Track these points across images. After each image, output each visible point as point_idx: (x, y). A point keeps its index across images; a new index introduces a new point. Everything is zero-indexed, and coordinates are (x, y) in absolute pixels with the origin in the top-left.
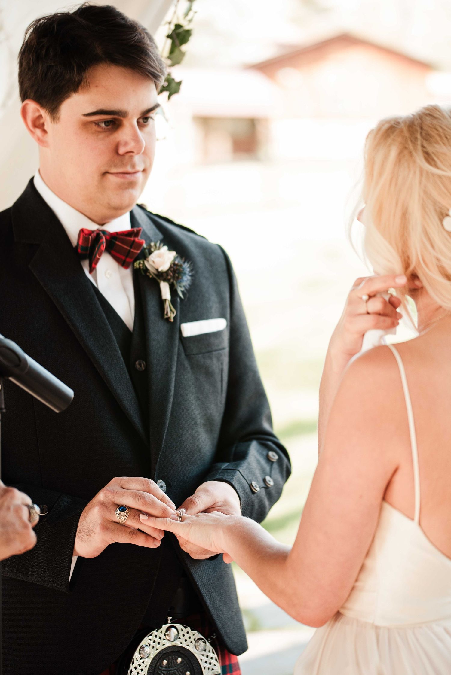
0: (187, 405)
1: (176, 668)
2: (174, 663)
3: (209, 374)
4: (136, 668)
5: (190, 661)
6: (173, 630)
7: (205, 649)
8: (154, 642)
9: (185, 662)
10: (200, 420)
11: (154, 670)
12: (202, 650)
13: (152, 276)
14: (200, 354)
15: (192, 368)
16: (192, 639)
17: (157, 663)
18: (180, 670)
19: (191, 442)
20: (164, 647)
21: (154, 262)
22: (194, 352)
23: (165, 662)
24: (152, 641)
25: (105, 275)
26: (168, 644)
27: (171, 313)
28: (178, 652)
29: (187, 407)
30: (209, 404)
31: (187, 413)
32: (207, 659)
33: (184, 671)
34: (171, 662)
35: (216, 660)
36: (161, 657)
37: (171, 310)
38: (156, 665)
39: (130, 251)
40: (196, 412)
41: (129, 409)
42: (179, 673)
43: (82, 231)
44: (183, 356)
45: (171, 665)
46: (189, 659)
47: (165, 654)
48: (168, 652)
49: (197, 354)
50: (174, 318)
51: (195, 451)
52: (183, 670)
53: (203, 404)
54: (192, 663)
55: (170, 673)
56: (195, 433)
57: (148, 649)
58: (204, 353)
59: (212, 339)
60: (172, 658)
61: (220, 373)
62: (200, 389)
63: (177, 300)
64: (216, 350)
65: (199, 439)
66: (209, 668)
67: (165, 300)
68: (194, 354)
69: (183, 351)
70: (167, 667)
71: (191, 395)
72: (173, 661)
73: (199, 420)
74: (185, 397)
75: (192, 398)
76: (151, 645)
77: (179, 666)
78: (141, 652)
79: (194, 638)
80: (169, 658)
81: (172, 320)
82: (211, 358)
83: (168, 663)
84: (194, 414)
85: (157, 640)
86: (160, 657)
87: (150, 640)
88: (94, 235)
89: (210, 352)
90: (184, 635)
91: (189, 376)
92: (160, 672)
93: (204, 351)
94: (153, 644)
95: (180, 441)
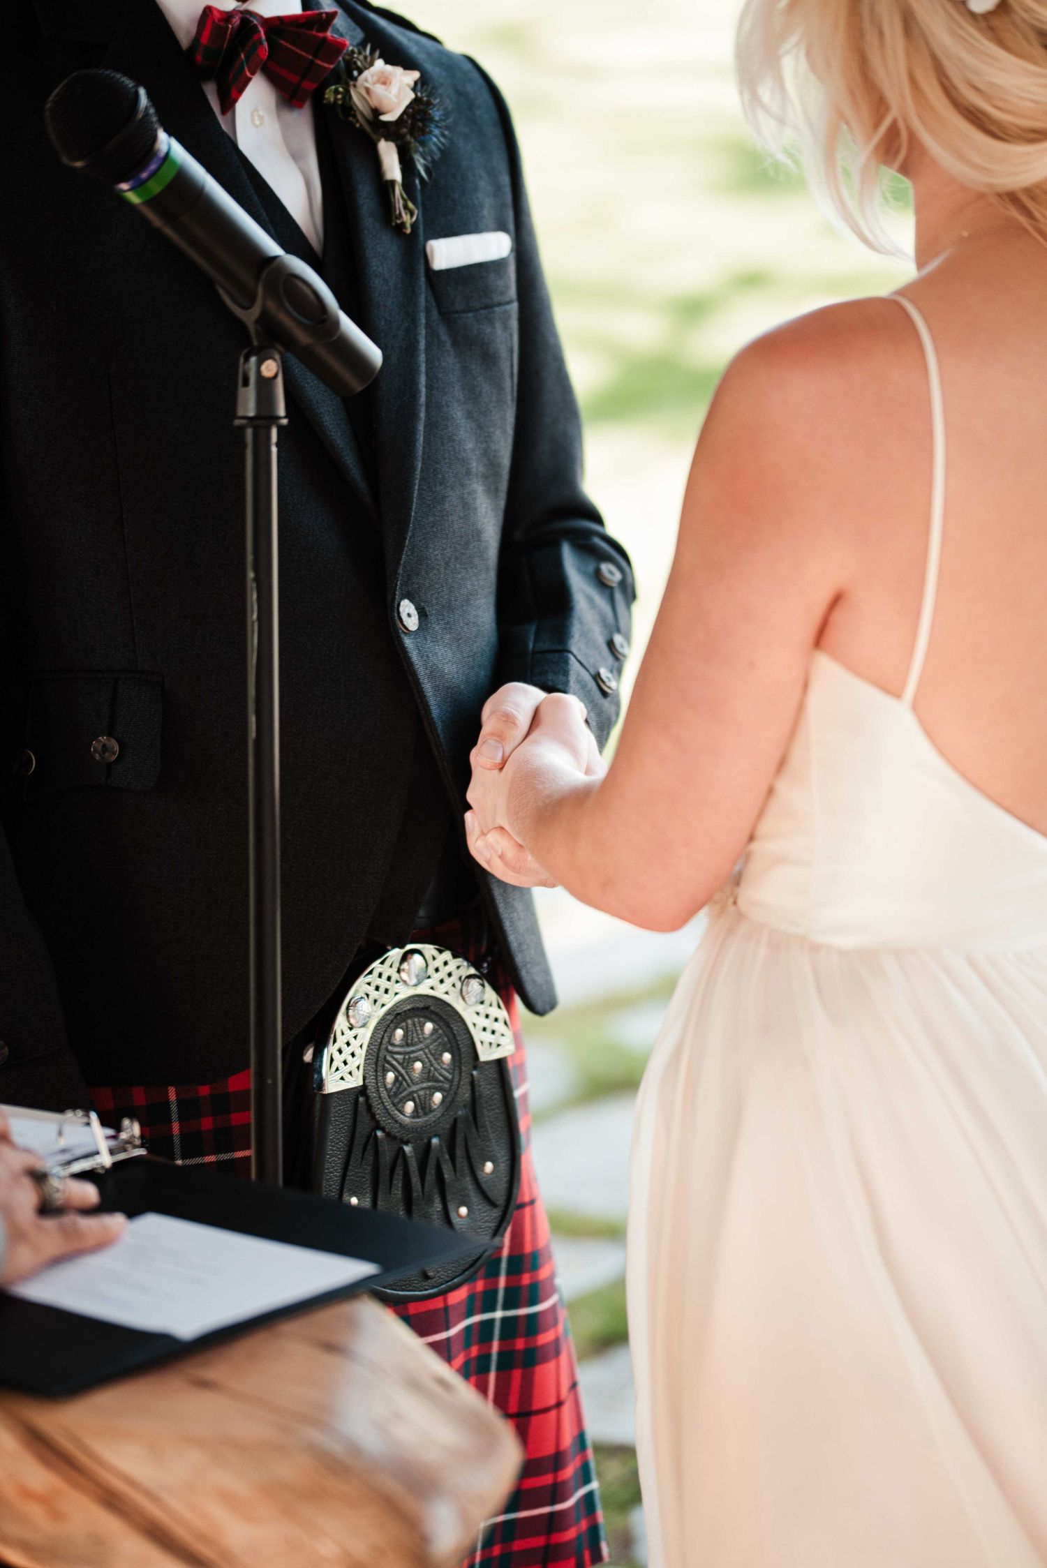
0: (450, 429)
1: (421, 1046)
2: (418, 1035)
3: (488, 358)
4: (340, 1051)
5: (451, 1028)
6: (417, 958)
7: (482, 1000)
8: (377, 988)
9: (440, 1032)
10: (476, 466)
11: (378, 1054)
12: (476, 1002)
13: (361, 125)
14: (470, 311)
15: (455, 344)
16: (454, 979)
17: (383, 1036)
18: (430, 1051)
19: (462, 515)
20: (399, 998)
21: (368, 90)
22: (458, 307)
23: (399, 1033)
24: (372, 988)
25: (253, 120)
26: (405, 993)
27: (406, 214)
28: (427, 1008)
29: (450, 434)
30: (491, 430)
31: (450, 449)
32: (486, 1023)
33: (439, 1053)
34: (412, 1034)
35: (506, 1023)
36: (392, 1021)
37: (406, 207)
38: (381, 1043)
39: (312, 62)
40: (468, 444)
41: (333, 434)
42: (428, 1058)
43: (208, 10)
44: (435, 314)
45: (412, 1040)
46: (448, 1026)
47: (398, 1014)
48: (405, 1011)
49: (463, 312)
50: (414, 226)
51: (471, 537)
52: (437, 1049)
53: (480, 427)
54: (456, 1032)
55: (409, 1058)
56: (469, 494)
57: (365, 1007)
58: (477, 310)
59: (492, 276)
60: (414, 1025)
61: (509, 358)
62: (473, 395)
63: (414, 182)
64: (499, 304)
65: (476, 509)
66: (491, 1044)
67: (393, 182)
68: (457, 312)
69: (434, 304)
70: (404, 1044)
71: (456, 405)
72: (417, 1032)
73: (474, 465)
74: (445, 409)
75: (459, 414)
76: (370, 997)
77: (428, 1041)
78: (350, 1012)
79: (459, 975)
80: (407, 1023)
81: (408, 231)
82: (491, 321)
83: (405, 1036)
84: (465, 450)
85: (383, 983)
86: (390, 1024)
87: (369, 984)
88: (236, 20)
89: (488, 307)
90: (437, 970)
91: (450, 361)
92: (389, 1058)
93: (477, 304)
94: (374, 994)
95: (441, 511)
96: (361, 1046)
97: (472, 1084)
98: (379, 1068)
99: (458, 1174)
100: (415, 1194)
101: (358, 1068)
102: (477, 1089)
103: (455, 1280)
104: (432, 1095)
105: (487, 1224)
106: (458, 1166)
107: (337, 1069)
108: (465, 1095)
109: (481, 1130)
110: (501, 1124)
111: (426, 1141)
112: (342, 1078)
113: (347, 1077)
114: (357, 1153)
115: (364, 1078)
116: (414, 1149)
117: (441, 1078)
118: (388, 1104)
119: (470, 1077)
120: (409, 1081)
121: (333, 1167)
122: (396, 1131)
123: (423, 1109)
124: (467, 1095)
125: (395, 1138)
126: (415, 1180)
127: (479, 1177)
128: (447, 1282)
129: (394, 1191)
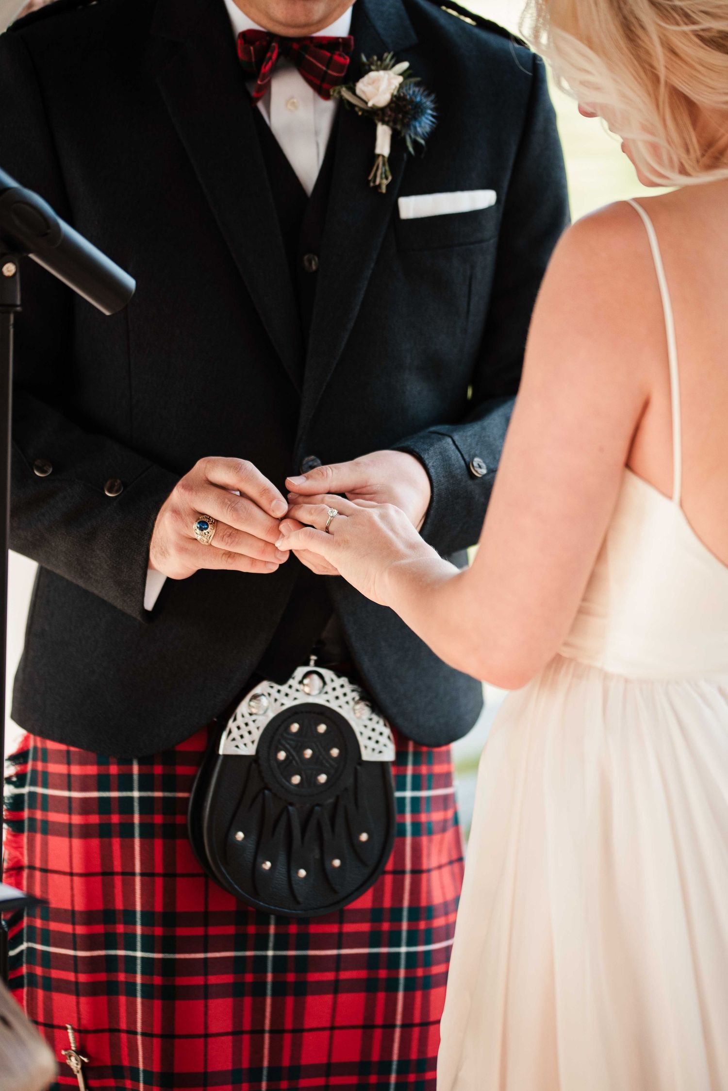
1: (315, 740)
2: (312, 731)
4: (239, 728)
5: (341, 732)
6: (316, 678)
7: (369, 717)
8: (278, 692)
11: (273, 736)
12: (365, 718)
16: (349, 698)
17: (279, 726)
18: (321, 744)
20: (297, 702)
22: (415, 246)
23: (295, 727)
24: (274, 690)
26: (304, 699)
27: (382, 179)
28: (322, 714)
33: (329, 746)
34: (307, 729)
36: (290, 717)
37: (384, 173)
38: (277, 729)
39: (326, 72)
44: (392, 251)
45: (306, 733)
46: (339, 730)
47: (296, 714)
48: (302, 712)
50: (388, 187)
54: (344, 735)
55: (302, 745)
57: (265, 701)
59: (456, 226)
60: (310, 723)
63: (402, 156)
66: (373, 750)
67: (379, 155)
68: (413, 250)
69: (393, 241)
70: (299, 734)
71: (396, 318)
72: (311, 727)
76: (272, 696)
77: (320, 737)
78: (252, 703)
79: (352, 697)
80: (303, 721)
81: (383, 190)
82: (448, 258)
83: (300, 729)
86: (288, 718)
89: (447, 247)
90: (334, 689)
91: (398, 286)
92: (283, 742)
94: (275, 694)
96: (258, 728)
97: (356, 775)
98: (273, 747)
99: (336, 836)
100: (295, 841)
101: (253, 742)
102: (360, 780)
104: (319, 774)
105: (358, 875)
106: (337, 831)
108: (347, 780)
109: (360, 809)
110: (378, 808)
111: (309, 806)
112: (237, 747)
113: (241, 746)
114: (247, 802)
115: (258, 751)
116: (298, 811)
117: (327, 765)
118: (276, 772)
119: (354, 771)
120: (299, 762)
121: (226, 808)
122: (281, 793)
123: (309, 783)
124: (350, 781)
125: (280, 798)
126: (297, 832)
127: (355, 842)
128: (315, 909)
129: (277, 835)
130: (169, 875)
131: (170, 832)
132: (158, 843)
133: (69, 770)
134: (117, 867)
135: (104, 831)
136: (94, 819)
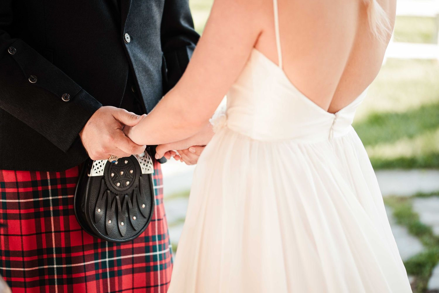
1: (124, 167)
4: (97, 164)
7: (144, 156)
9: (130, 163)
11: (109, 167)
19: (146, 11)
32: (145, 163)
33: (129, 170)
34: (121, 163)
38: (110, 164)
42: (126, 171)
51: (149, 18)
52: (129, 168)
56: (149, 5)
65: (152, 10)
66: (146, 169)
95: (139, 9)
96: (104, 164)
97: (139, 180)
98: (109, 172)
99: (134, 207)
100: (119, 211)
101: (102, 170)
102: (141, 182)
103: (131, 238)
104: (126, 181)
105: (142, 223)
106: (134, 204)
107: (95, 170)
108: (136, 183)
109: (142, 194)
110: (149, 193)
111: (123, 195)
112: (97, 172)
113: (98, 172)
114: (101, 196)
115: (104, 174)
116: (119, 197)
117: (129, 177)
118: (111, 182)
119: (139, 178)
120: (119, 177)
121: (93, 199)
122: (113, 190)
123: (123, 185)
125: (113, 193)
126: (119, 206)
127: (140, 209)
128: (128, 238)
129: (112, 209)
130: (67, 231)
131: (66, 213)
132: (61, 218)
133: (18, 190)
134: (43, 230)
135: (37, 215)
136: (32, 211)
